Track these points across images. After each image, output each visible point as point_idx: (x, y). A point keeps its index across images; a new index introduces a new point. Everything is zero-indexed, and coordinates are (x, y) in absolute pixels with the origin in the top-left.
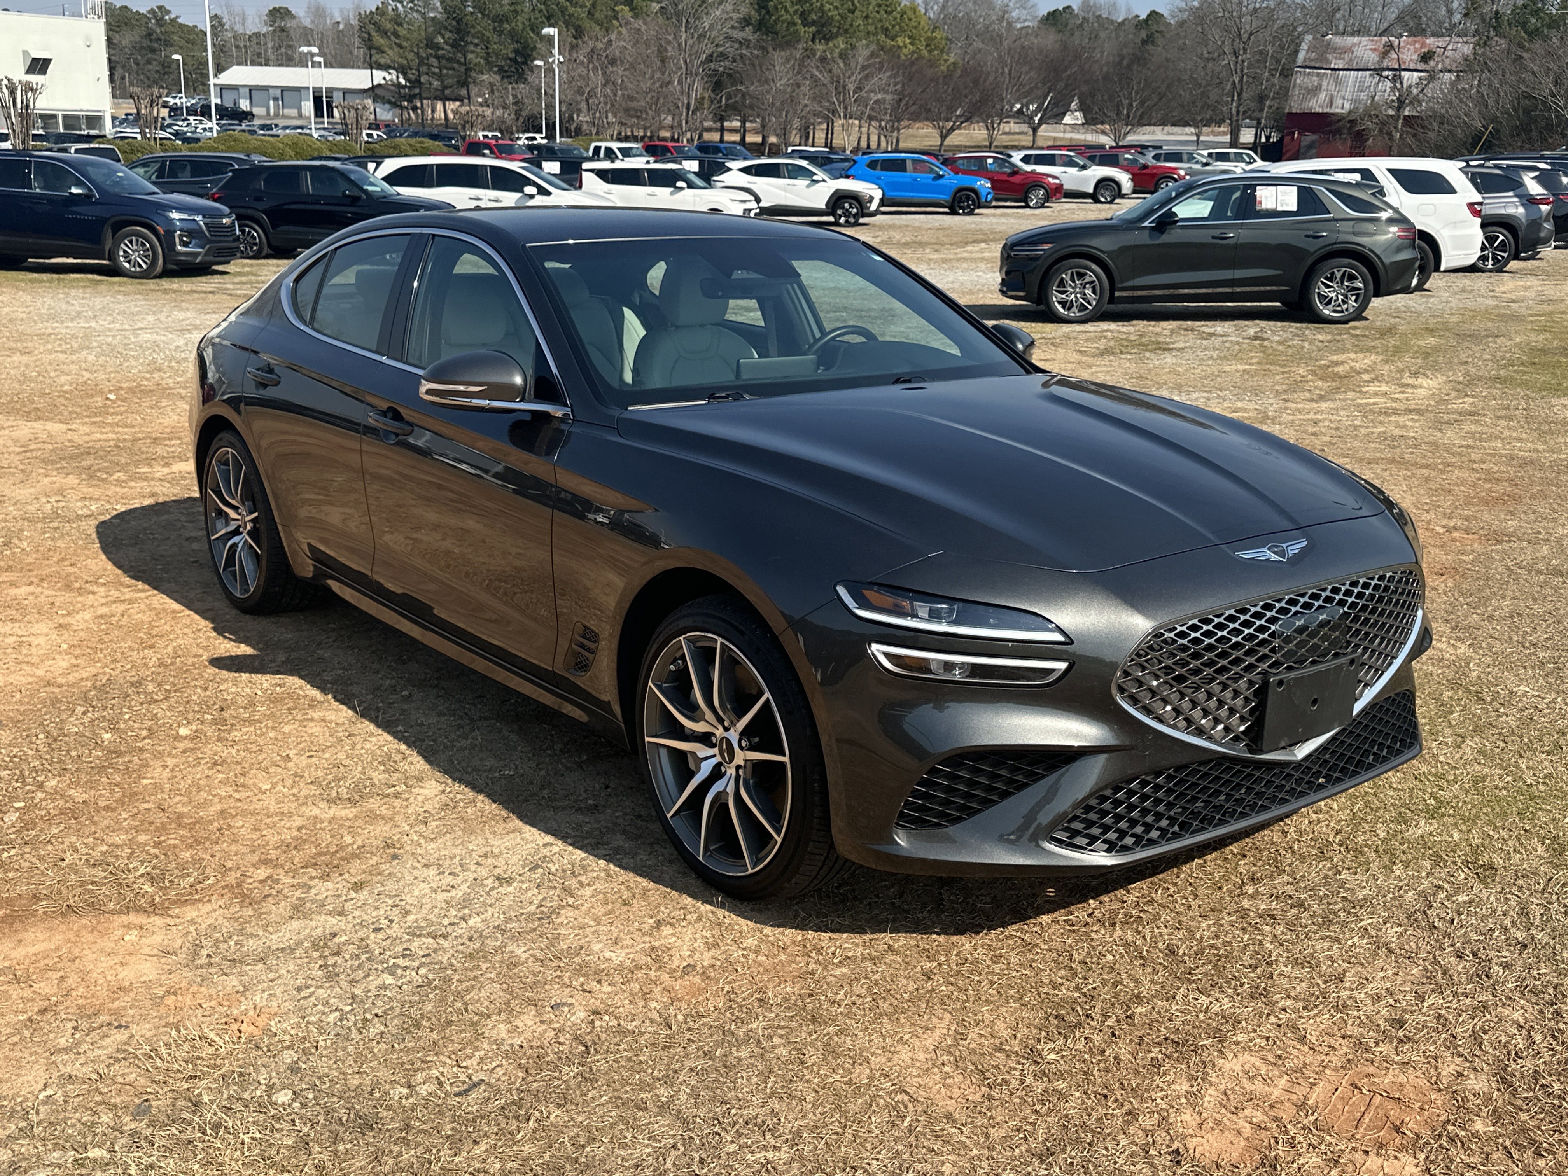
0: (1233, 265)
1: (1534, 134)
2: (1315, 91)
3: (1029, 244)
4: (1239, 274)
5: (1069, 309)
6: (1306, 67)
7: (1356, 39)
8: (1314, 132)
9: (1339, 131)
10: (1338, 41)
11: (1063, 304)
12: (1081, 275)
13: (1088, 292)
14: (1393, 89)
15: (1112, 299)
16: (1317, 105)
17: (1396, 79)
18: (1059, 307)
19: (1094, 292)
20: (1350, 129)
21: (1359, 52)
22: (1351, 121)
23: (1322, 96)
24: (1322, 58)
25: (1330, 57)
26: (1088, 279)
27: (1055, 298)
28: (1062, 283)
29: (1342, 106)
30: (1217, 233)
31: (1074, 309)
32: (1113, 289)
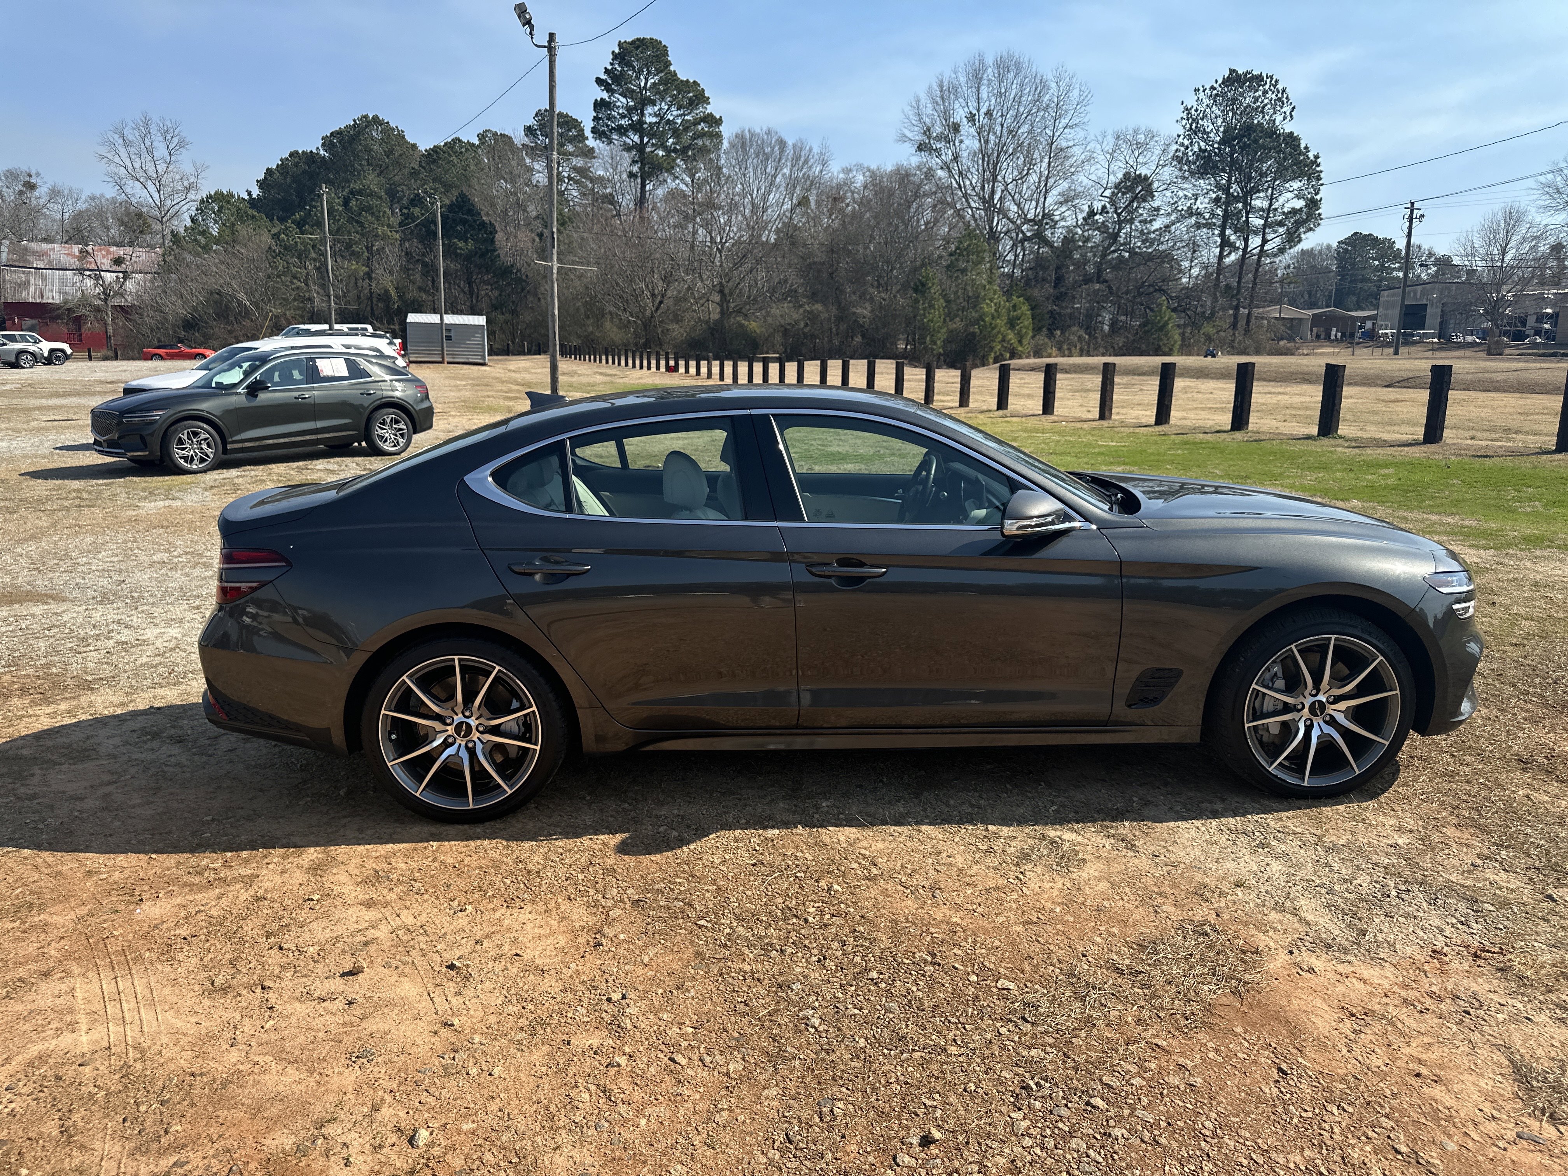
0: (315, 418)
1: (232, 319)
2: (25, 284)
3: (141, 411)
4: (320, 424)
5: (191, 463)
6: (11, 266)
7: (50, 246)
8: (32, 318)
9: (59, 317)
10: (33, 245)
11: (185, 458)
12: (196, 434)
13: (204, 446)
14: (96, 286)
15: (225, 451)
16: (30, 295)
17: (98, 278)
18: (182, 461)
19: (209, 446)
20: (68, 315)
21: (55, 255)
22: (68, 310)
23: (32, 289)
24: (23, 258)
25: (31, 258)
26: (203, 436)
27: (178, 453)
28: (180, 442)
29: (53, 297)
30: (296, 394)
31: (196, 462)
32: (224, 442)
